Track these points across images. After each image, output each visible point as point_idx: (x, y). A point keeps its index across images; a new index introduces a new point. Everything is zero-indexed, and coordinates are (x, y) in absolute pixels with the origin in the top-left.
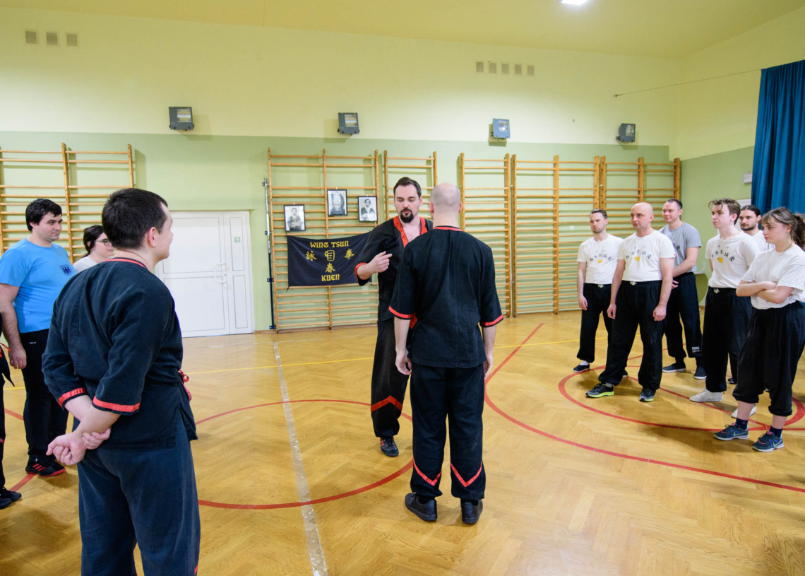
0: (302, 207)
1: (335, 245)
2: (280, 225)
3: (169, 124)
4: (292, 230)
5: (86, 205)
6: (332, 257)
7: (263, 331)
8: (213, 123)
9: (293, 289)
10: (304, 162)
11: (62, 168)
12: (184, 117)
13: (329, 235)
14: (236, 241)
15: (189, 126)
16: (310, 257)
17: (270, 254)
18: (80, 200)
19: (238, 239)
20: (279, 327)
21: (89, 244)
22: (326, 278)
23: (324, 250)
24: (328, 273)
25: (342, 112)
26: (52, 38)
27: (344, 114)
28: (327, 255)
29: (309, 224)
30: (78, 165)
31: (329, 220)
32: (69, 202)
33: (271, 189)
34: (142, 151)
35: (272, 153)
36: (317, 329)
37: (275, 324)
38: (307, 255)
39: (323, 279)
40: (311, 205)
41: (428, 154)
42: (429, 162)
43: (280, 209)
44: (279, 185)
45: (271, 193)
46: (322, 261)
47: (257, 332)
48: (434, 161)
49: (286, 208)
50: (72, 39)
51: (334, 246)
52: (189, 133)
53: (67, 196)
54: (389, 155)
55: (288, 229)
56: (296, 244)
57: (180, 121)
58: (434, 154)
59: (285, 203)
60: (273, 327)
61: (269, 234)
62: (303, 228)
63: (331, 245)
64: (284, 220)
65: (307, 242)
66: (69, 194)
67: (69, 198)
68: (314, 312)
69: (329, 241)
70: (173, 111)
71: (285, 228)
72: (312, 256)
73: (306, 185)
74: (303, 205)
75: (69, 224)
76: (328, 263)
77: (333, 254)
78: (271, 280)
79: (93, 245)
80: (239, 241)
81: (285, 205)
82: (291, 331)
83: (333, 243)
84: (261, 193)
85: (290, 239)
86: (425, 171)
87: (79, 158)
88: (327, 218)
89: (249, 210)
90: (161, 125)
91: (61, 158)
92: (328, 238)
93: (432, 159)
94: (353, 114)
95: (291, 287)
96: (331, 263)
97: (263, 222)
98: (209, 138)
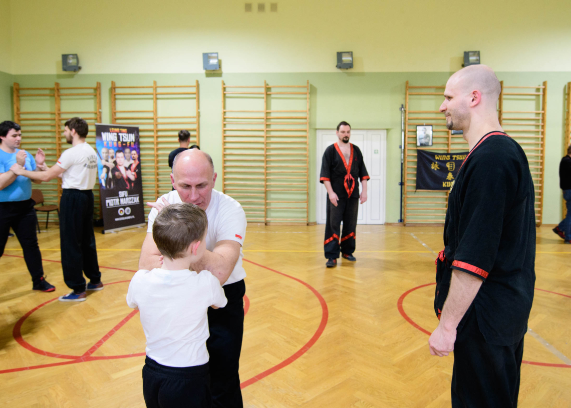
0: (431, 127)
1: (456, 158)
2: (412, 141)
3: (336, 64)
4: (422, 145)
5: (277, 124)
6: (453, 168)
7: (394, 224)
8: (366, 64)
9: (420, 192)
10: (433, 91)
11: (263, 98)
12: (346, 59)
13: (451, 150)
14: (375, 153)
15: (350, 66)
16: (434, 167)
17: (402, 164)
18: (272, 120)
19: (376, 151)
20: (409, 220)
22: (446, 184)
23: (446, 162)
24: (448, 181)
25: (467, 50)
26: (261, 7)
27: (469, 52)
28: (448, 165)
29: (435, 141)
30: (272, 96)
31: (452, 138)
32: (266, 122)
33: (407, 113)
34: (315, 85)
35: (409, 85)
36: (435, 225)
37: (403, 218)
38: (433, 165)
39: (444, 185)
40: (437, 125)
41: (539, 84)
42: (538, 90)
43: (412, 129)
44: (412, 110)
45: (407, 116)
46: (443, 170)
47: (387, 224)
48: (544, 90)
50: (274, 7)
51: (454, 159)
52: (350, 71)
53: (265, 118)
54: (504, 85)
55: (418, 144)
56: (424, 158)
57: (344, 63)
58: (545, 83)
59: (418, 124)
60: (401, 220)
61: (403, 148)
62: (430, 144)
63: (452, 158)
64: (416, 138)
65: (433, 155)
66: (266, 116)
67: (267, 119)
68: (433, 211)
69: (451, 155)
70: (340, 55)
71: (416, 144)
72: (436, 166)
73: (433, 109)
74: (432, 125)
75: (265, 137)
76: (448, 172)
77: (453, 165)
78: (402, 184)
80: (378, 152)
81: (417, 125)
82: (414, 225)
83: (454, 156)
84: (398, 117)
85: (419, 152)
86: (534, 97)
87: (273, 90)
88: (450, 136)
89: (388, 130)
90: (330, 66)
91: (263, 90)
92: (450, 152)
93: (542, 87)
94: (476, 52)
95: (418, 190)
96: (451, 172)
97: (397, 137)
98: (362, 74)
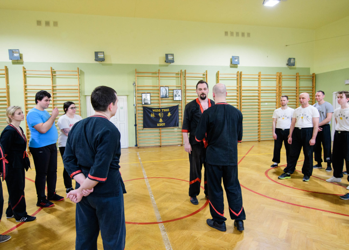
0: (149, 94)
1: (163, 110)
2: (140, 102)
3: (95, 59)
4: (145, 104)
5: (60, 93)
6: (162, 116)
7: (133, 147)
8: (113, 59)
9: (145, 129)
10: (150, 75)
11: (50, 77)
12: (101, 56)
13: (161, 106)
14: (121, 108)
15: (103, 60)
16: (152, 115)
17: (135, 114)
18: (57, 91)
19: (122, 108)
20: (139, 145)
21: (66, 109)
22: (159, 125)
23: (159, 112)
24: (160, 123)
25: (167, 53)
26: (47, 23)
27: (168, 54)
28: (160, 115)
29: (152, 101)
30: (57, 76)
31: (161, 100)
32: (53, 92)
33: (136, 86)
34: (83, 70)
35: (137, 71)
36: (155, 147)
37: (137, 144)
38: (151, 115)
39: (158, 125)
40: (153, 93)
41: (203, 72)
42: (204, 75)
43: (140, 95)
44: (140, 85)
45: (136, 88)
46: (157, 117)
47: (130, 148)
48: (206, 74)
49: (143, 94)
50: (56, 24)
51: (163, 111)
52: (103, 62)
53: (52, 89)
54: (187, 72)
55: (143, 103)
56: (147, 111)
57: (99, 58)
58: (206, 71)
59: (142, 92)
60: (136, 145)
61: (135, 106)
62: (149, 103)
63: (161, 111)
64: (142, 100)
65: (151, 109)
66: (53, 88)
67: (53, 90)
68: (154, 139)
69: (161, 109)
70: (96, 53)
71: (142, 103)
72: (153, 115)
73: (151, 85)
74: (150, 93)
75: (53, 101)
76: (160, 118)
77: (162, 115)
78: (136, 125)
79: (67, 110)
80: (123, 108)
81: (142, 93)
82: (143, 147)
83: (162, 110)
84: (132, 88)
85: (144, 107)
86: (202, 78)
87: (57, 73)
88: (160, 99)
89: (127, 95)
90: (91, 59)
91: (50, 73)
92: (160, 107)
93: (205, 73)
94: (171, 54)
95: (144, 129)
96: (162, 118)
97: (133, 100)
98: (111, 65)
